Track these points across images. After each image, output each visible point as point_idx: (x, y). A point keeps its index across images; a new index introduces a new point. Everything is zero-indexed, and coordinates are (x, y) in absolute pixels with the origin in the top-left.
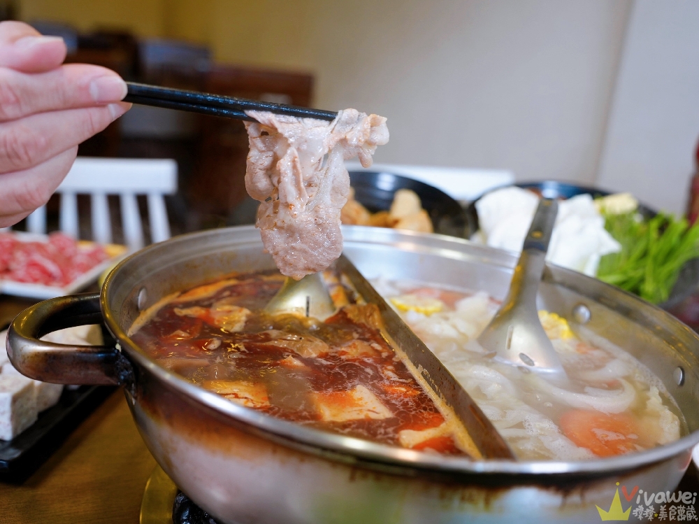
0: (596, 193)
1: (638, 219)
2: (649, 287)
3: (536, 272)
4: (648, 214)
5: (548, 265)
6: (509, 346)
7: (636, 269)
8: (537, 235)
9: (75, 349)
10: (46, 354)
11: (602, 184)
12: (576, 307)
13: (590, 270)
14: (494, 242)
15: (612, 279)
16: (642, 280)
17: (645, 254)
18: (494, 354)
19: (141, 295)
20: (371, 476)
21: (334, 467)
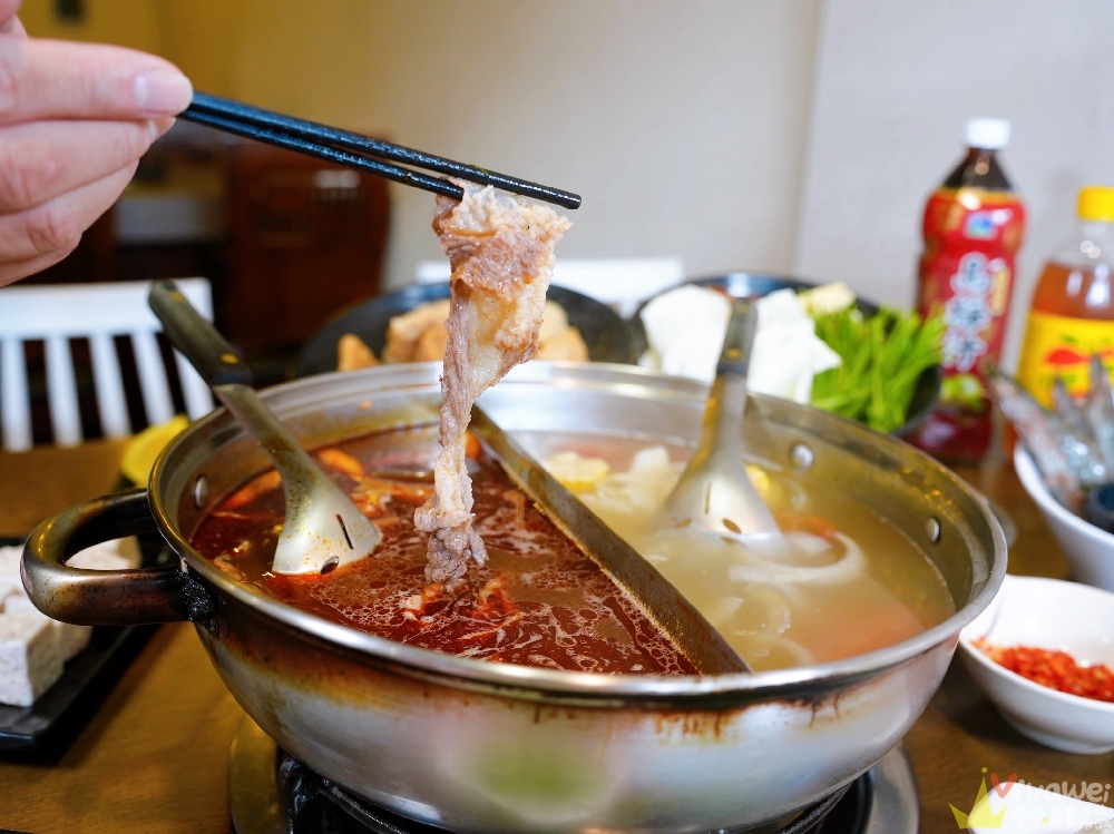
0: (799, 287)
1: (856, 318)
2: (878, 410)
3: (736, 405)
4: (868, 309)
5: (752, 395)
6: (707, 511)
7: (859, 385)
8: (733, 354)
9: (124, 575)
10: (83, 587)
11: (803, 272)
12: (792, 449)
13: (801, 395)
14: (672, 368)
15: (830, 403)
16: (869, 401)
17: (869, 365)
18: (687, 522)
19: (199, 489)
20: (562, 714)
21: (511, 707)
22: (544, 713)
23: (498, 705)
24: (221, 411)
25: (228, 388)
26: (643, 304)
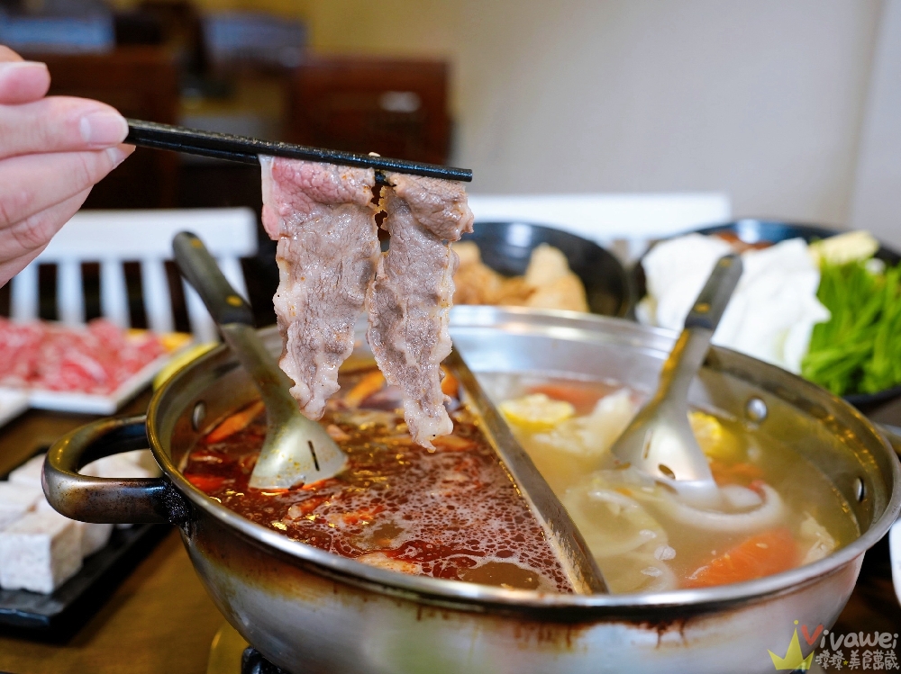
1: (874, 267)
2: (877, 366)
4: (893, 258)
5: (716, 347)
6: (646, 456)
7: (860, 340)
8: (703, 308)
10: (87, 491)
12: (748, 403)
16: (868, 356)
18: (627, 466)
19: (198, 411)
20: (439, 614)
21: (399, 605)
22: (425, 613)
23: (389, 603)
24: (223, 347)
25: (232, 327)
26: (652, 244)
